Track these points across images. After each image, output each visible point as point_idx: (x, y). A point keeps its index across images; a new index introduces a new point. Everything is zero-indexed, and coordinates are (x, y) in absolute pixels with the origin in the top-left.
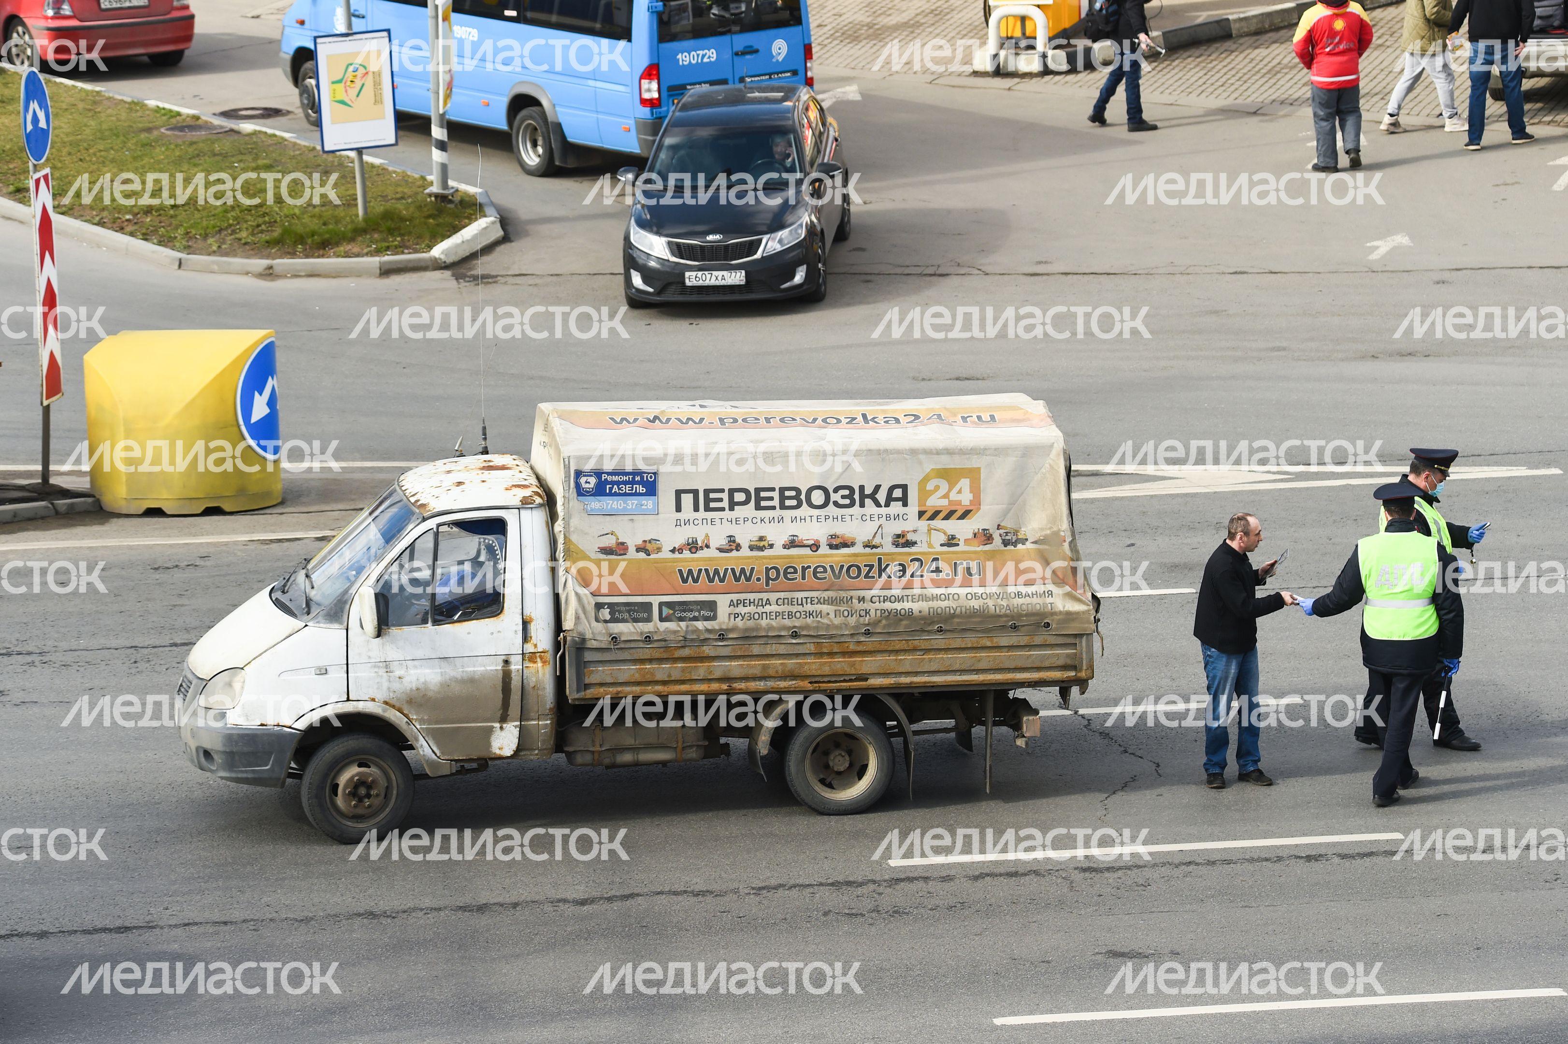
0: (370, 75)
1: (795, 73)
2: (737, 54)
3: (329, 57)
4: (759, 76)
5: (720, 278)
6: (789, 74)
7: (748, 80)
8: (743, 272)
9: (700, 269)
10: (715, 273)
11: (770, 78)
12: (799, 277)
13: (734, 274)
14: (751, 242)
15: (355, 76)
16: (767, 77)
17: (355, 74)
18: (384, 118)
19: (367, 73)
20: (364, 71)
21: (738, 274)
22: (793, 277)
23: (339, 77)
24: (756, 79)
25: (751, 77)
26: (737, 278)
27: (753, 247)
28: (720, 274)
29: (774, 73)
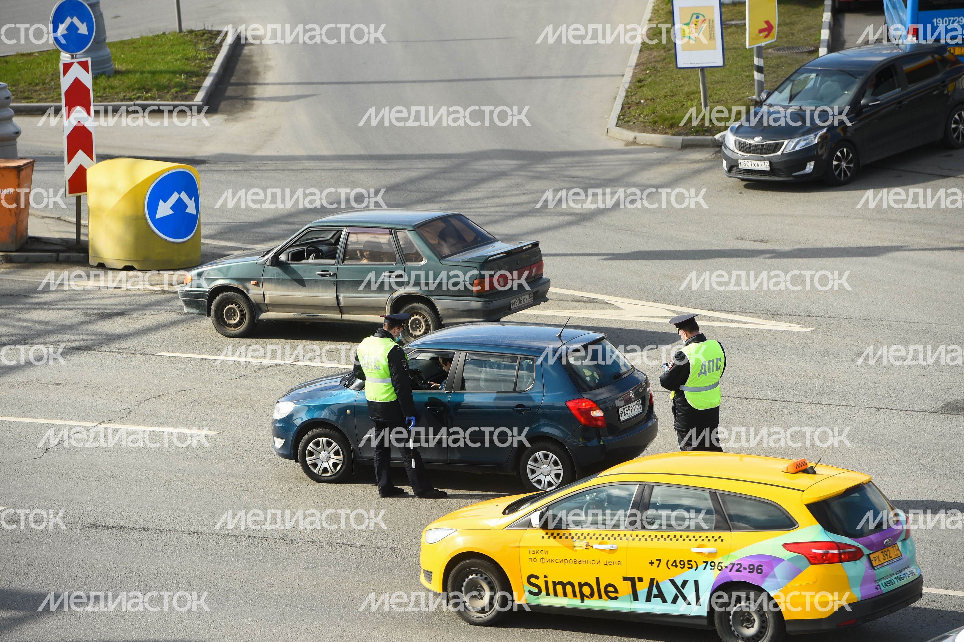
0: (707, 21)
3: (681, 9)
5: (756, 165)
8: (768, 162)
9: (747, 159)
10: (754, 162)
12: (810, 167)
13: (763, 163)
14: (777, 144)
15: (697, 21)
17: (697, 20)
18: (716, 49)
19: (705, 20)
20: (703, 19)
21: (766, 164)
22: (804, 168)
23: (688, 21)
26: (765, 166)
27: (777, 147)
28: (756, 162)
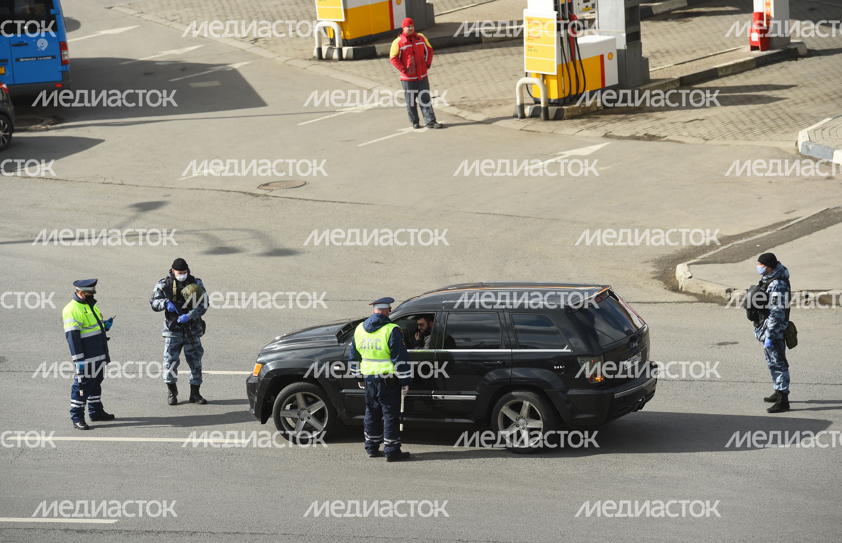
1: (54, 57)
2: (13, 45)
4: (29, 58)
6: (50, 58)
7: (22, 60)
11: (37, 59)
16: (35, 59)
24: (27, 60)
25: (24, 58)
29: (40, 57)
